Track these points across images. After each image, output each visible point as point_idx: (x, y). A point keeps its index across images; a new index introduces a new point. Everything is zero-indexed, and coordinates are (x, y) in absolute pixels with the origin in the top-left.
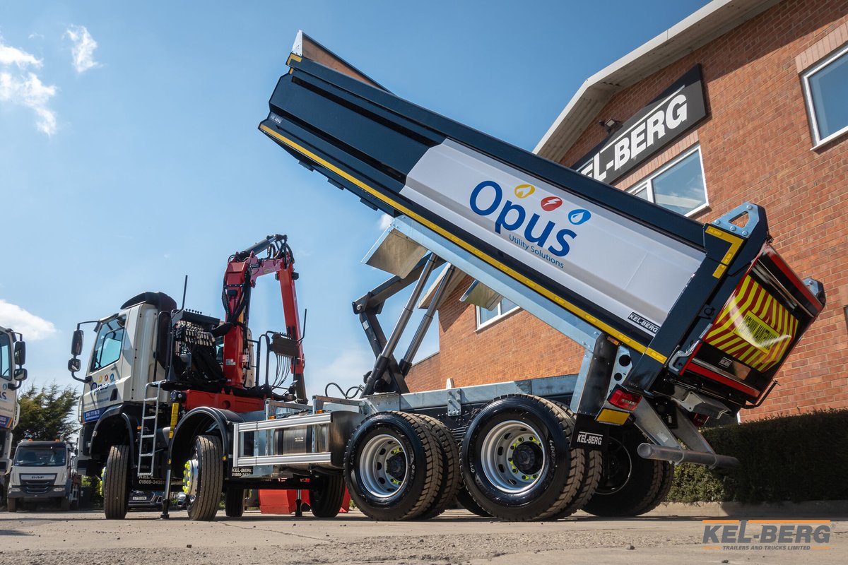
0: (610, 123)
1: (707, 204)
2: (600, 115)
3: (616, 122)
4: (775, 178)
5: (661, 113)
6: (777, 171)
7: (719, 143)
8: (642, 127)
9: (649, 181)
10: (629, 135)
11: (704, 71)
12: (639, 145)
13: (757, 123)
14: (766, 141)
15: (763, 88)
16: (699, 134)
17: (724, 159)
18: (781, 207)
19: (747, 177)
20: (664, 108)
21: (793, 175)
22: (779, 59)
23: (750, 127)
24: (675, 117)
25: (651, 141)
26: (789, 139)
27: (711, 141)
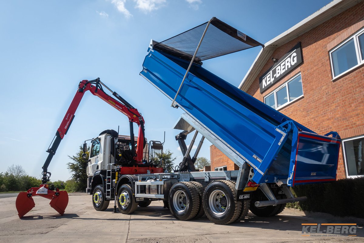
0: (274, 60)
1: (303, 95)
2: (272, 55)
3: (276, 59)
4: (322, 89)
5: (289, 58)
6: (322, 87)
7: (306, 73)
8: (284, 63)
9: (287, 83)
10: (280, 65)
11: (302, 45)
12: (283, 69)
13: (317, 67)
14: (319, 75)
15: (318, 55)
16: (300, 68)
17: (308, 79)
18: (323, 100)
19: (314, 87)
20: (290, 57)
21: (326, 89)
22: (323, 44)
23: (315, 68)
24: (293, 61)
25: (286, 69)
26: (325, 75)
27: (304, 72)
